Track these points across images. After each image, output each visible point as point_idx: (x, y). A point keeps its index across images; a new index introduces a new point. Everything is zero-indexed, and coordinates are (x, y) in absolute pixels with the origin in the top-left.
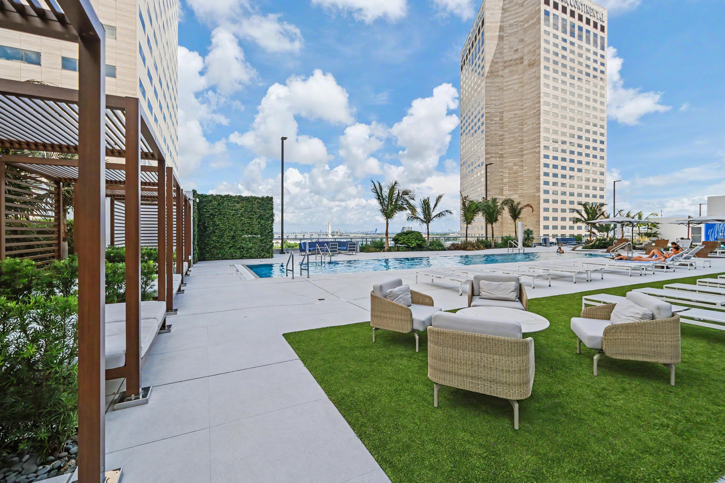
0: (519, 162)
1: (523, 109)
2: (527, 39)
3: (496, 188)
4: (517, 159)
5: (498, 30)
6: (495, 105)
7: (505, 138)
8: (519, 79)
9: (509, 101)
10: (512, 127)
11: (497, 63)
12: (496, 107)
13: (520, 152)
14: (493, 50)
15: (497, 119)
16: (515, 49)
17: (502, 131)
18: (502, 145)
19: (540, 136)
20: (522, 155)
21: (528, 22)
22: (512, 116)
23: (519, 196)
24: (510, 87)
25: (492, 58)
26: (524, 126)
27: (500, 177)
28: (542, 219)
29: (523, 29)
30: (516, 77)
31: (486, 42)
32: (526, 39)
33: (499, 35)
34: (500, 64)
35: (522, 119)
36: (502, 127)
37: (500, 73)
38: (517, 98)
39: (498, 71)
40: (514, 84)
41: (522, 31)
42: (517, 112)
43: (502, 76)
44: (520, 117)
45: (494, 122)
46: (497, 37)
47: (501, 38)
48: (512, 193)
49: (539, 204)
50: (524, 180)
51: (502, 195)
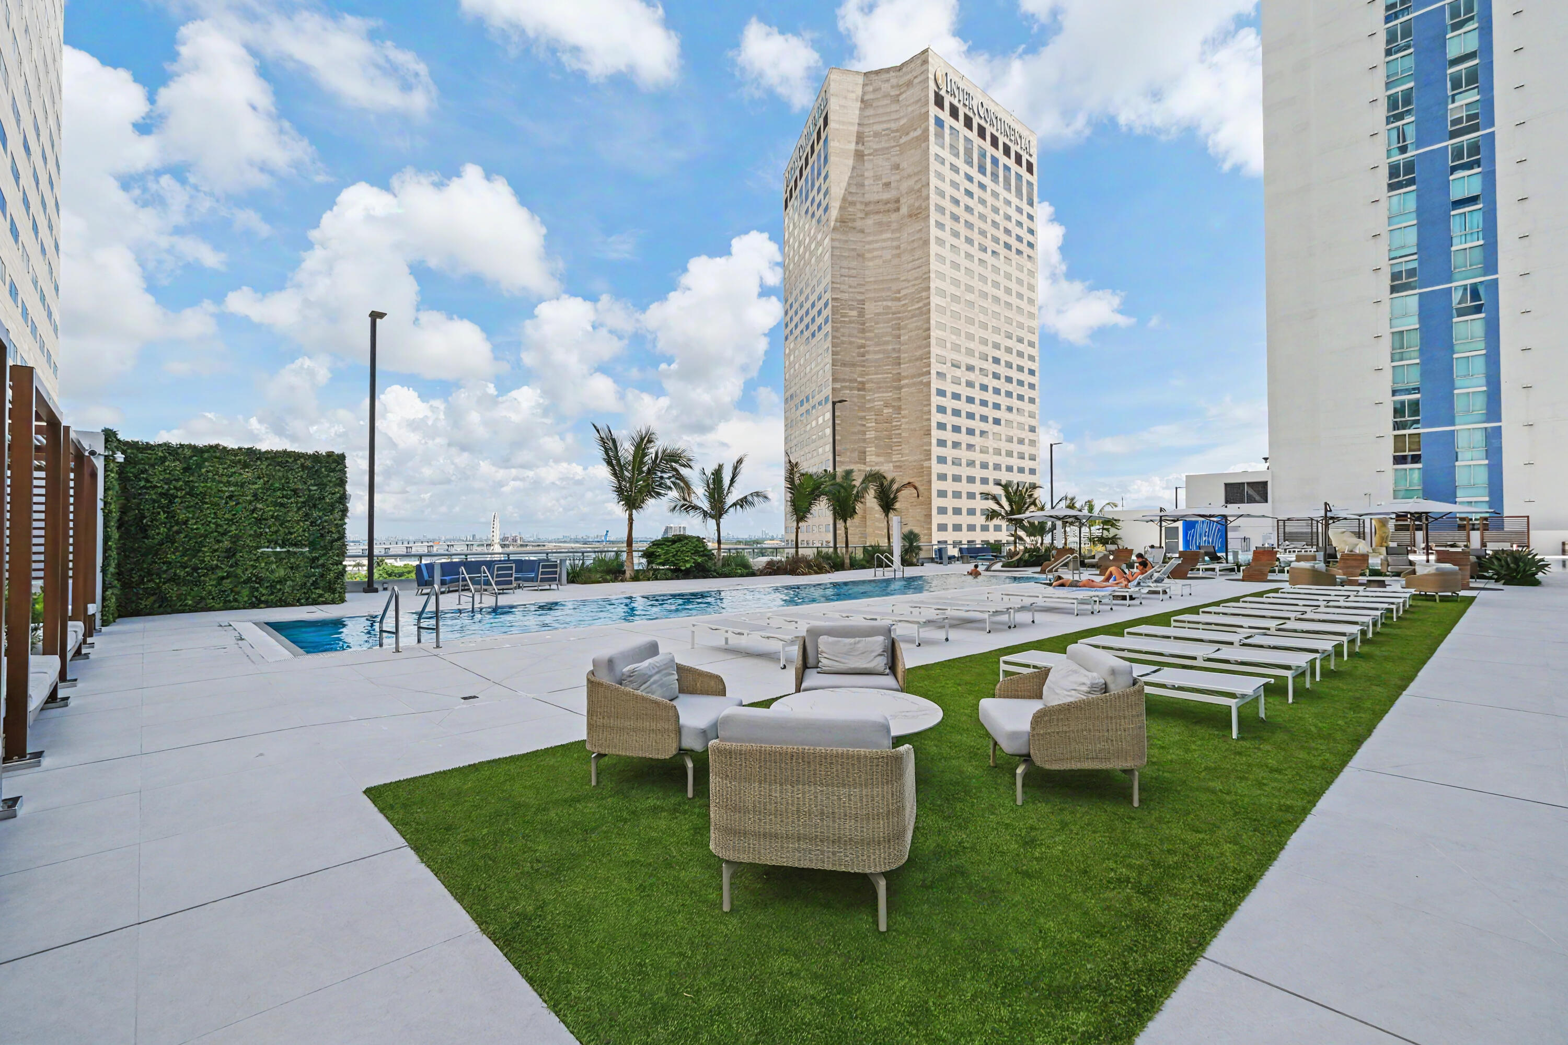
0: (894, 399)
1: (899, 299)
2: (906, 166)
3: (853, 450)
4: (890, 394)
5: (854, 139)
6: (850, 287)
7: (868, 352)
8: (892, 239)
9: (875, 282)
10: (880, 331)
11: (853, 204)
12: (851, 290)
13: (894, 381)
14: (846, 178)
15: (854, 313)
16: (884, 181)
17: (863, 338)
18: (863, 366)
19: (929, 353)
20: (899, 388)
21: (907, 134)
22: (881, 310)
23: (895, 467)
24: (876, 253)
25: (843, 192)
26: (902, 332)
27: (859, 428)
28: (934, 512)
29: (899, 146)
30: (889, 235)
31: (832, 159)
32: (904, 165)
33: (856, 150)
34: (859, 206)
35: (899, 318)
36: (863, 331)
37: (859, 224)
38: (889, 277)
39: (854, 220)
40: (883, 248)
41: (898, 148)
42: (889, 304)
43: (862, 231)
44: (894, 314)
45: (846, 319)
46: (852, 154)
47: (859, 156)
48: (881, 459)
49: (930, 482)
50: (903, 434)
51: (865, 464)
